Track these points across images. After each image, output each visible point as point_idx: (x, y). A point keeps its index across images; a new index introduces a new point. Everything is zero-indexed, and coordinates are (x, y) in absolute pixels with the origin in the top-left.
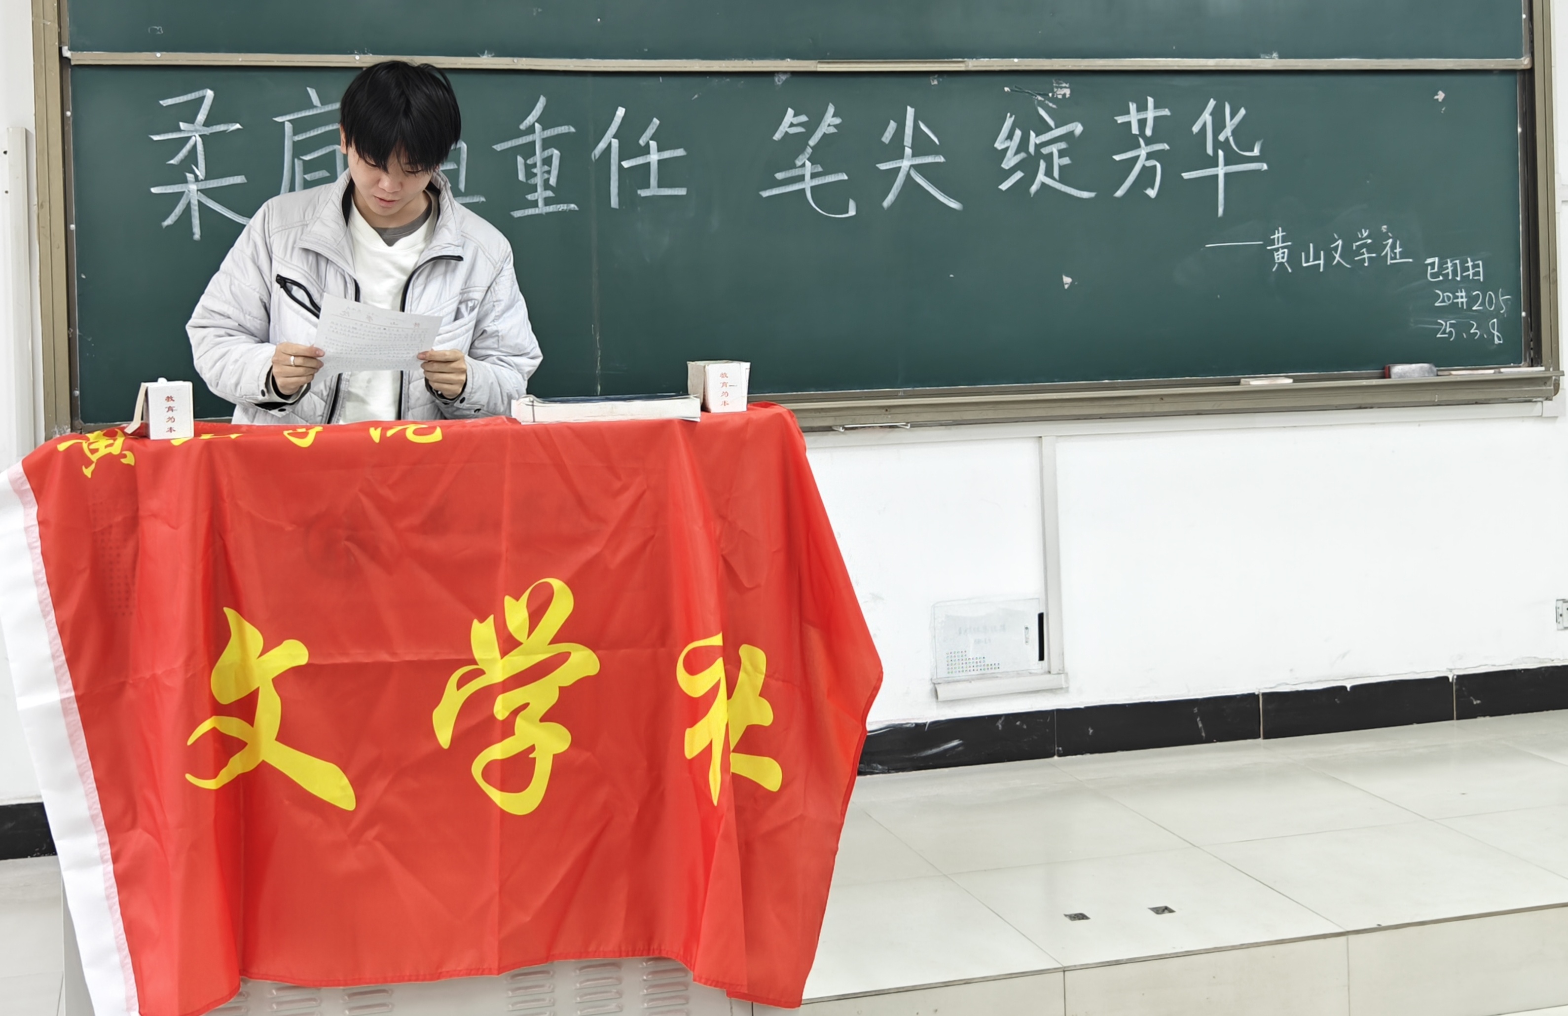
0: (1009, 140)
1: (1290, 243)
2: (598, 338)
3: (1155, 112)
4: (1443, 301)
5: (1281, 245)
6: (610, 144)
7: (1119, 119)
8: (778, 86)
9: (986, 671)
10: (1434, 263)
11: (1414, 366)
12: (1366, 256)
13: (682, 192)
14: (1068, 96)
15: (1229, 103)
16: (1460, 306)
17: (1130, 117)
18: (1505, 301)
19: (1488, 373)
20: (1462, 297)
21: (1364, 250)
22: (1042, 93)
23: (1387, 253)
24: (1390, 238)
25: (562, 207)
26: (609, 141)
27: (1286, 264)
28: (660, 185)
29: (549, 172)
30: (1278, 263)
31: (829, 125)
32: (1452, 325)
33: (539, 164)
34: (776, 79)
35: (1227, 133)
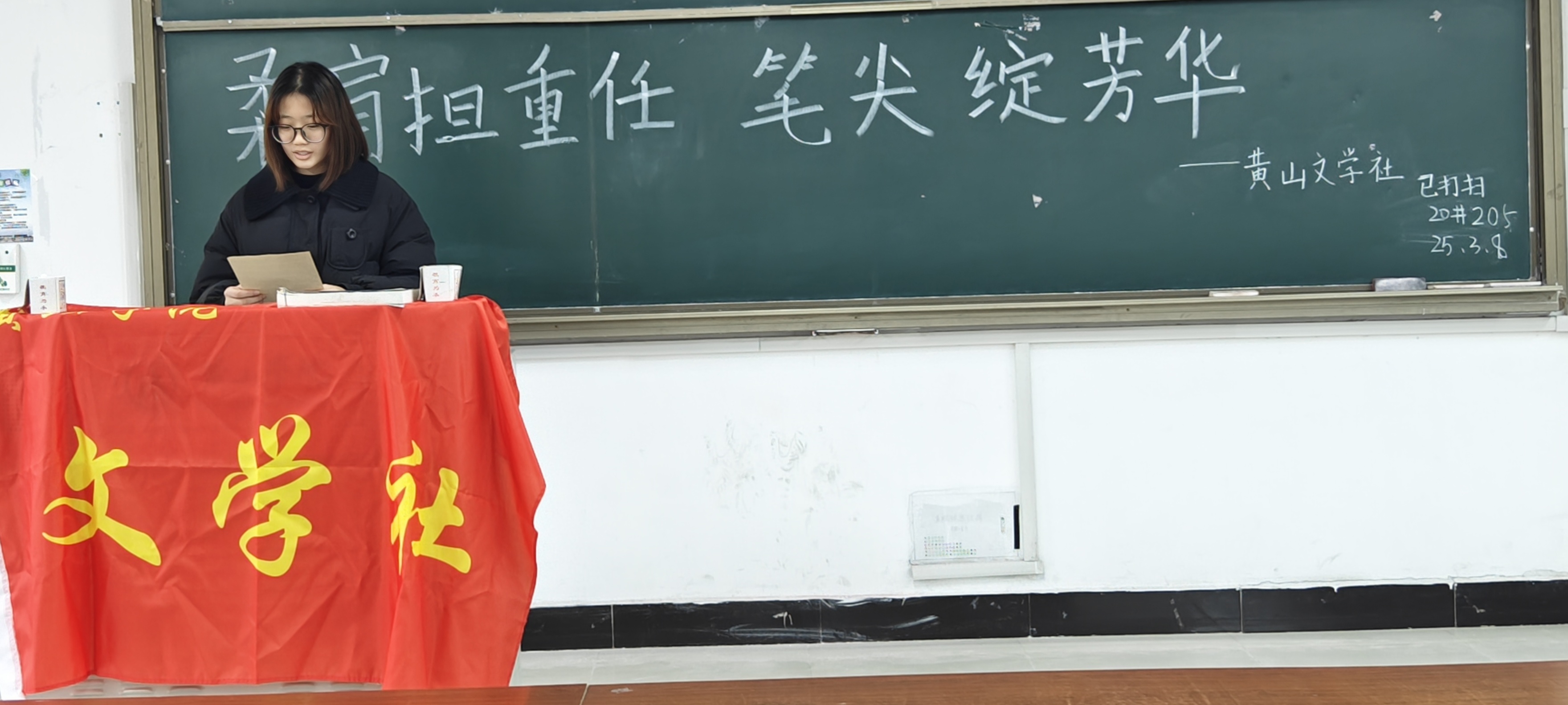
0: (979, 72)
1: (1268, 163)
2: (596, 252)
3: (1127, 41)
4: (1439, 217)
5: (1259, 164)
6: (605, 86)
7: (1090, 49)
8: (758, 29)
9: (963, 556)
10: (1428, 179)
11: (1403, 280)
12: (1352, 173)
13: (670, 124)
14: (1038, 29)
15: (1205, 30)
16: (1458, 221)
17: (1101, 47)
18: (1509, 216)
19: (1478, 288)
20: (1460, 213)
21: (1350, 168)
22: (1012, 27)
23: (1375, 171)
24: (1378, 156)
25: (564, 140)
26: (605, 81)
27: (1265, 182)
28: (651, 119)
29: (552, 110)
30: (1256, 182)
31: (806, 62)
32: (1448, 241)
33: (544, 103)
34: (756, 23)
35: (1202, 59)
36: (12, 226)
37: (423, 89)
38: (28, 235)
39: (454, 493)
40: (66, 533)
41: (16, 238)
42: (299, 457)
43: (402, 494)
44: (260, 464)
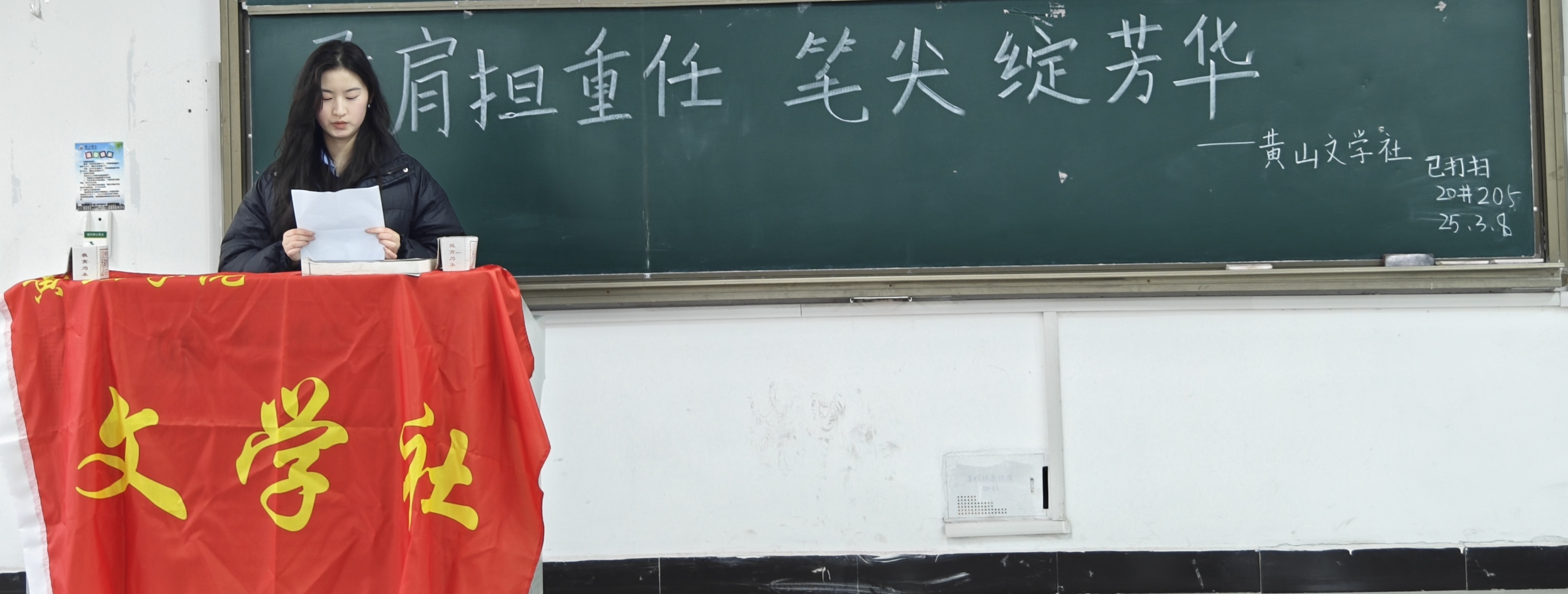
0: (1008, 55)
1: (1283, 143)
2: (647, 222)
3: (1147, 28)
5: (1273, 144)
6: (658, 65)
7: (1112, 35)
8: (800, 14)
9: (994, 515)
10: (1435, 161)
11: (1409, 256)
12: (1362, 154)
13: (718, 102)
14: (1063, 15)
15: (1221, 18)
16: (1464, 200)
17: (1123, 33)
18: (1513, 197)
19: (1482, 264)
20: (1466, 192)
21: (1360, 149)
22: (1039, 14)
23: (1384, 152)
24: (1387, 137)
25: (619, 116)
26: (657, 63)
27: (1279, 161)
28: (700, 97)
29: (608, 89)
30: (1271, 161)
31: (845, 46)
32: (1455, 219)
33: (600, 82)
34: (799, 8)
35: (1219, 44)
36: (106, 194)
37: (488, 68)
38: (120, 204)
39: (464, 452)
40: (99, 488)
41: (109, 206)
42: (317, 418)
43: (413, 454)
44: (281, 424)
